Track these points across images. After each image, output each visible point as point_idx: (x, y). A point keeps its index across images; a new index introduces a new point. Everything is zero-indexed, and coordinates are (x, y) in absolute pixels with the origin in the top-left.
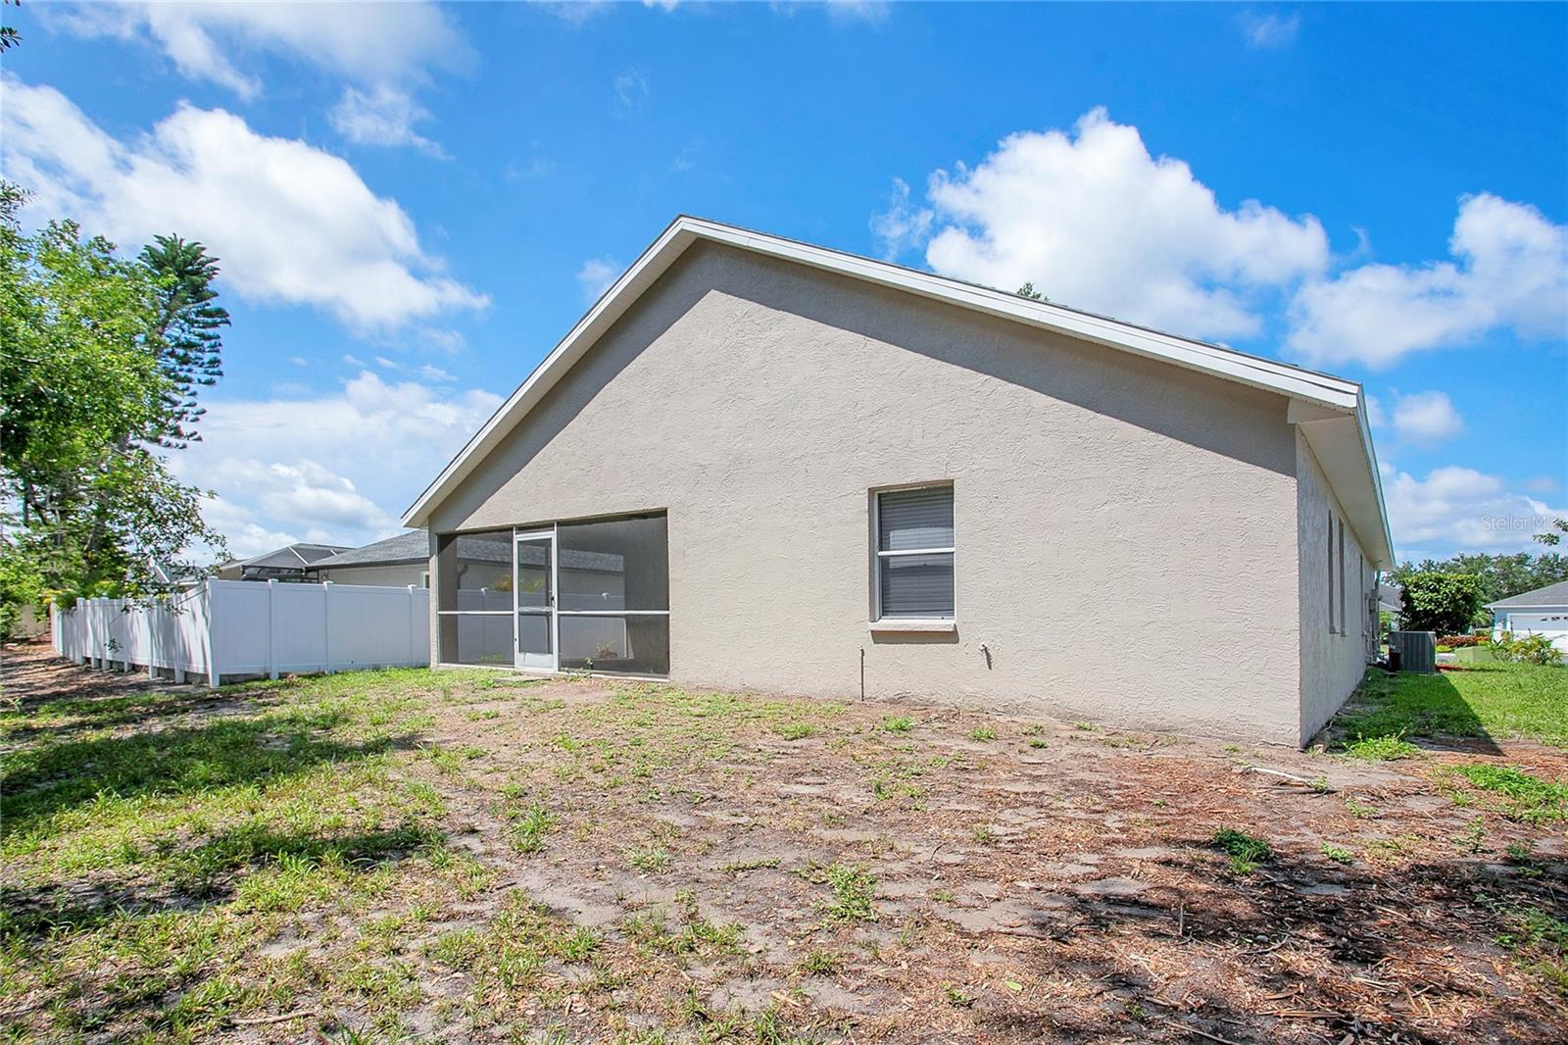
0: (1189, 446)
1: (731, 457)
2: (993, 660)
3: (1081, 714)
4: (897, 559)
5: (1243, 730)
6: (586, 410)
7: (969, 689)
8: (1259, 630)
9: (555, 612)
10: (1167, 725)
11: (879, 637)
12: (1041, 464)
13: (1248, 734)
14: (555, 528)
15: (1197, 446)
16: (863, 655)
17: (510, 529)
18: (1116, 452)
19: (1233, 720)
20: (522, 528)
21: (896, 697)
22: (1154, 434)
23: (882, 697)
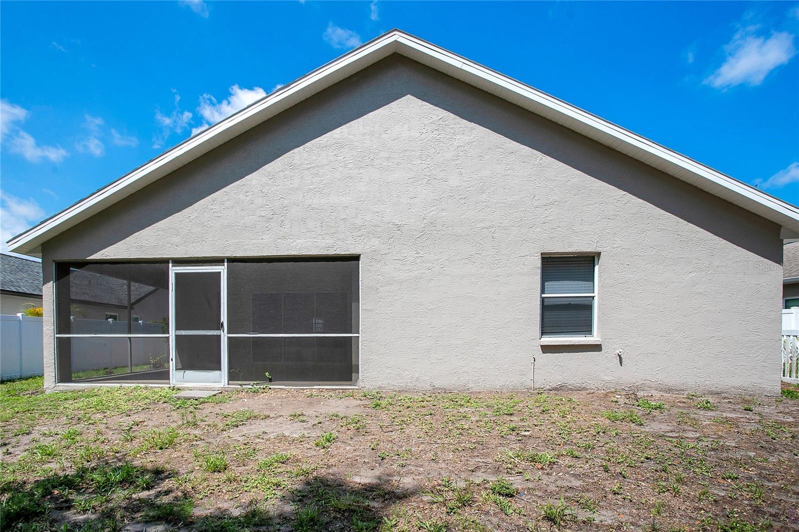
0: (734, 245)
1: (425, 221)
2: (623, 360)
3: (674, 388)
4: (550, 300)
5: (756, 390)
6: (268, 167)
7: (607, 378)
8: (764, 340)
9: (224, 336)
10: (719, 391)
11: (546, 349)
12: (656, 247)
13: (758, 392)
14: (226, 264)
15: (738, 246)
16: (535, 361)
17: (166, 261)
18: (697, 245)
19: (751, 386)
20: (178, 262)
21: (558, 387)
22: (717, 237)
23: (548, 387)
